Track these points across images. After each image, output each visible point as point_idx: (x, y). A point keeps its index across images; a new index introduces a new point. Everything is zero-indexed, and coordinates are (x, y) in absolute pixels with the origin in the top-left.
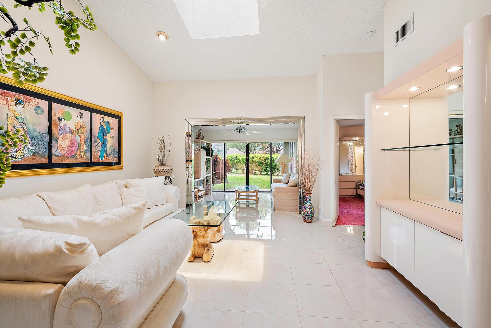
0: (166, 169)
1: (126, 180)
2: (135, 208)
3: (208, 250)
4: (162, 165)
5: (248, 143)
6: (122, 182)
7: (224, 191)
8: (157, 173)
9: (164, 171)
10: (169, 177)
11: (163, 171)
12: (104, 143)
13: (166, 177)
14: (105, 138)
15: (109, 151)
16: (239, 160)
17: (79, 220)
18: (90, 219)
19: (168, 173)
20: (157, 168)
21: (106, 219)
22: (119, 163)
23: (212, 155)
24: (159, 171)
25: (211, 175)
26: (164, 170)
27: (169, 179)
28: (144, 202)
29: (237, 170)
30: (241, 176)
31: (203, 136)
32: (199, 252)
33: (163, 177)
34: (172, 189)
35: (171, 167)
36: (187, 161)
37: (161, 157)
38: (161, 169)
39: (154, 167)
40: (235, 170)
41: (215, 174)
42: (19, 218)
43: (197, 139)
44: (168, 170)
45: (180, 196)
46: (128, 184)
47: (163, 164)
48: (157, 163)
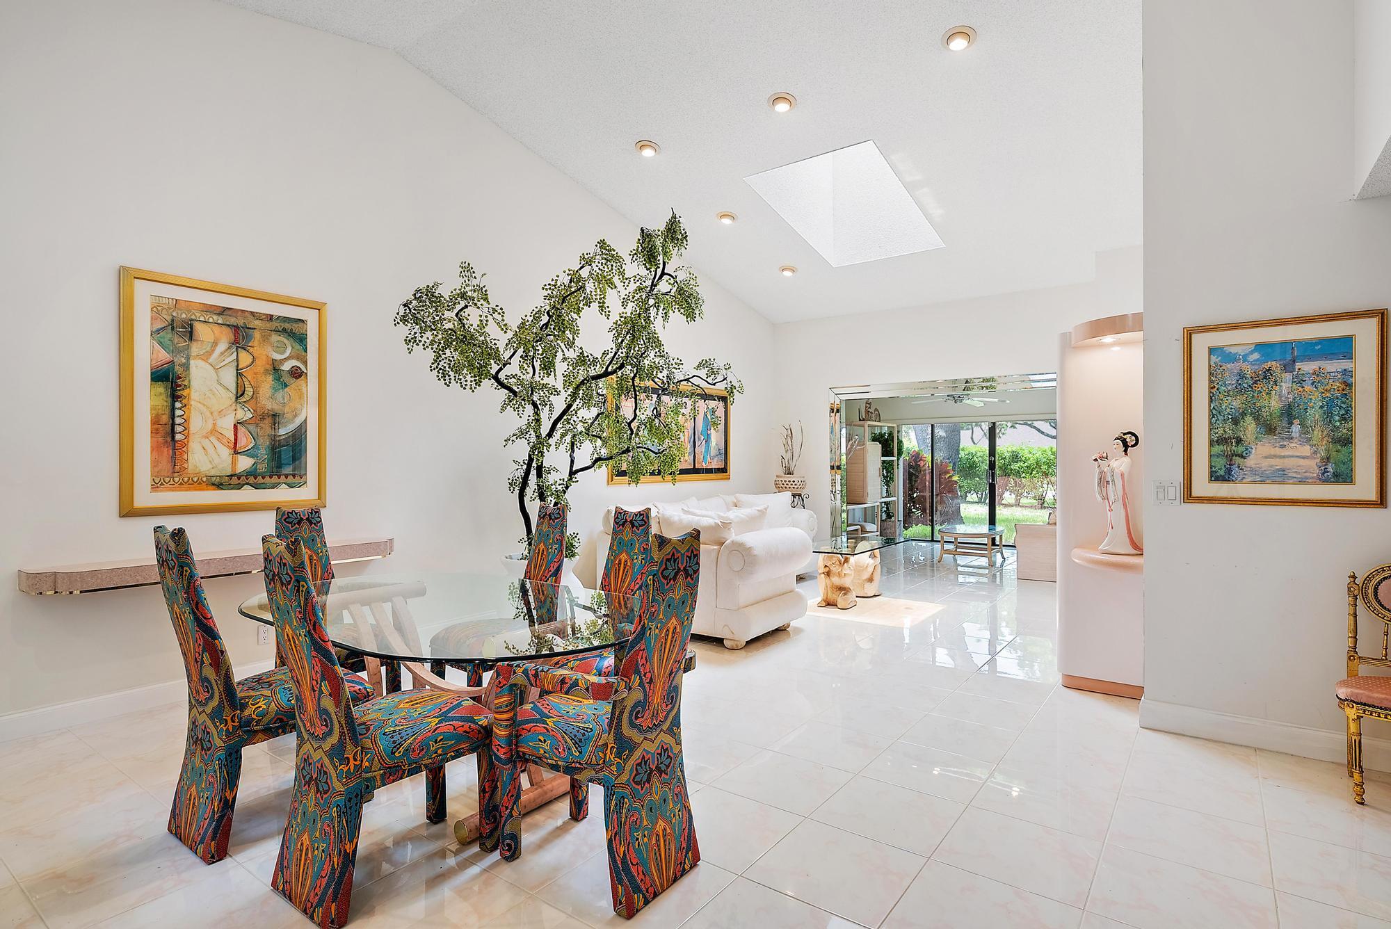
0: (794, 482)
1: (737, 495)
2: (758, 510)
3: (845, 594)
4: (788, 474)
5: (994, 424)
6: (731, 499)
7: (933, 540)
8: (780, 488)
9: (792, 485)
10: (800, 495)
11: (789, 484)
12: (708, 441)
13: (794, 496)
14: (709, 432)
15: (713, 451)
16: (1026, 464)
17: (718, 515)
18: (726, 515)
19: (798, 488)
20: (780, 479)
21: (737, 516)
22: (724, 470)
23: (900, 453)
24: (783, 484)
25: (899, 499)
26: (792, 483)
27: (798, 498)
28: (765, 506)
29: (1019, 496)
30: (1033, 514)
31: (876, 410)
32: (831, 597)
33: (788, 494)
34: (802, 514)
35: (803, 477)
36: (832, 468)
37: (786, 461)
38: (785, 481)
39: (775, 478)
40: (1013, 496)
41: (910, 499)
42: (682, 509)
43: (860, 420)
44: (798, 484)
45: (816, 528)
46: (738, 501)
47: (789, 472)
48: (781, 471)
